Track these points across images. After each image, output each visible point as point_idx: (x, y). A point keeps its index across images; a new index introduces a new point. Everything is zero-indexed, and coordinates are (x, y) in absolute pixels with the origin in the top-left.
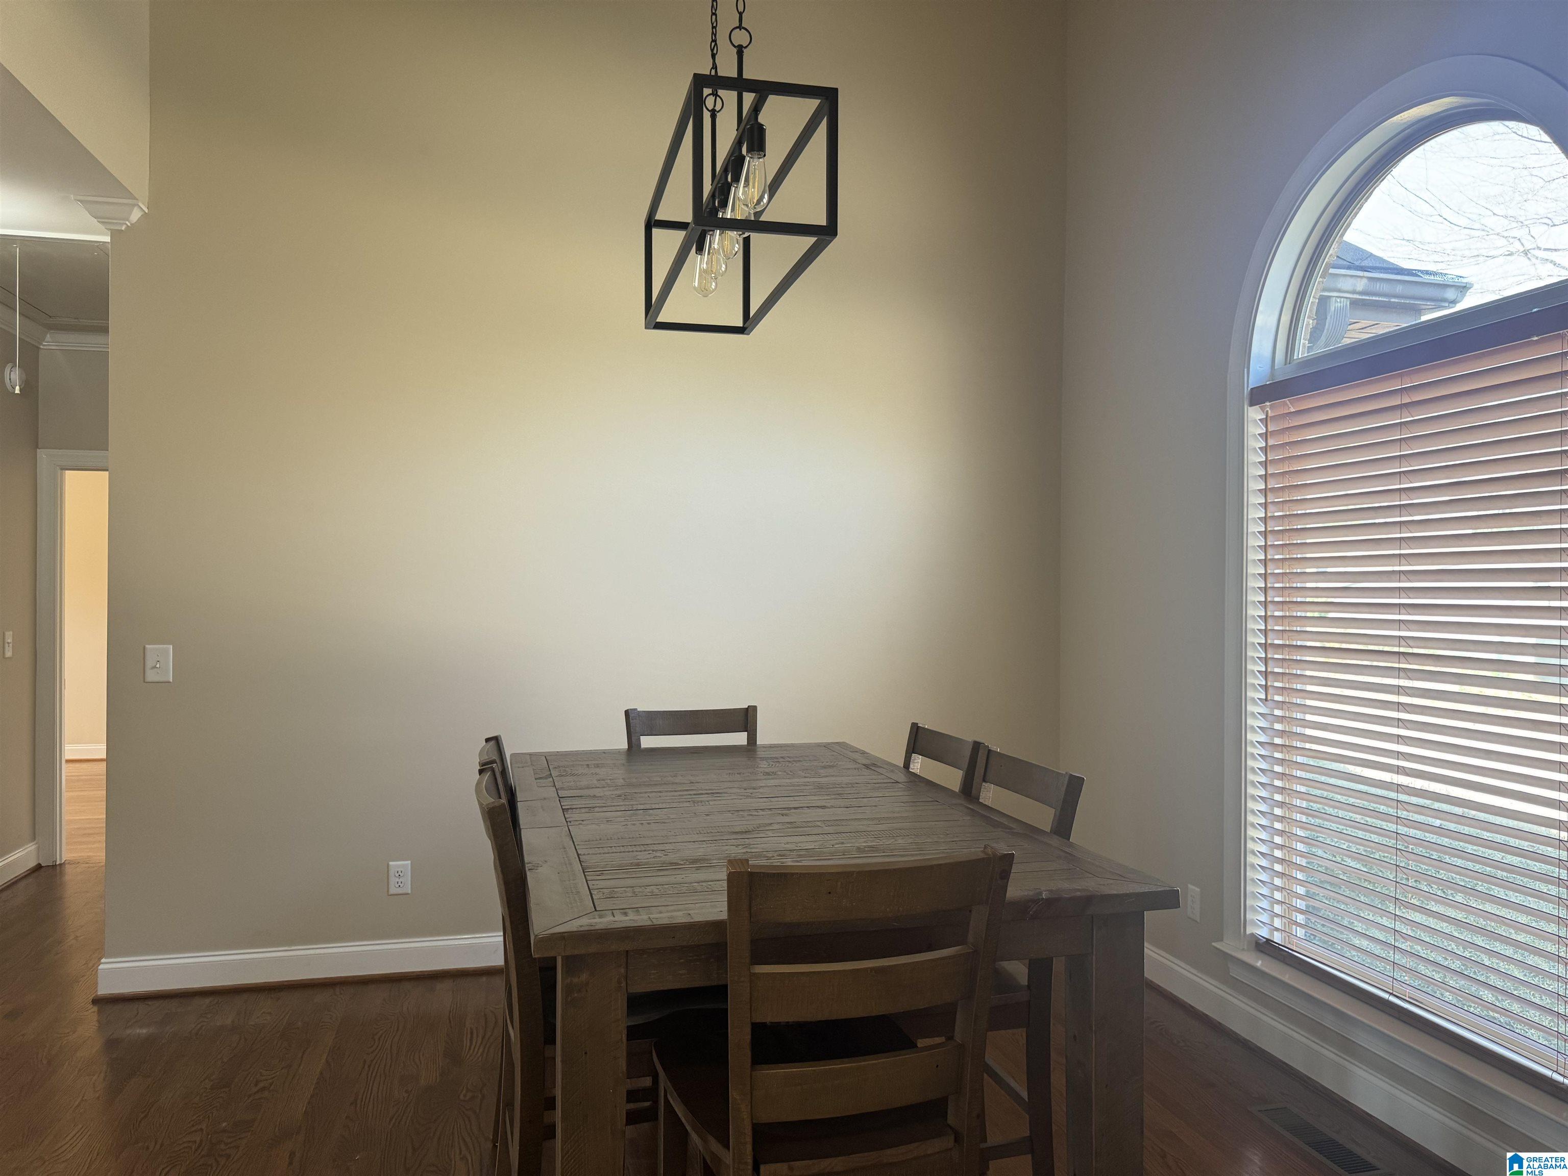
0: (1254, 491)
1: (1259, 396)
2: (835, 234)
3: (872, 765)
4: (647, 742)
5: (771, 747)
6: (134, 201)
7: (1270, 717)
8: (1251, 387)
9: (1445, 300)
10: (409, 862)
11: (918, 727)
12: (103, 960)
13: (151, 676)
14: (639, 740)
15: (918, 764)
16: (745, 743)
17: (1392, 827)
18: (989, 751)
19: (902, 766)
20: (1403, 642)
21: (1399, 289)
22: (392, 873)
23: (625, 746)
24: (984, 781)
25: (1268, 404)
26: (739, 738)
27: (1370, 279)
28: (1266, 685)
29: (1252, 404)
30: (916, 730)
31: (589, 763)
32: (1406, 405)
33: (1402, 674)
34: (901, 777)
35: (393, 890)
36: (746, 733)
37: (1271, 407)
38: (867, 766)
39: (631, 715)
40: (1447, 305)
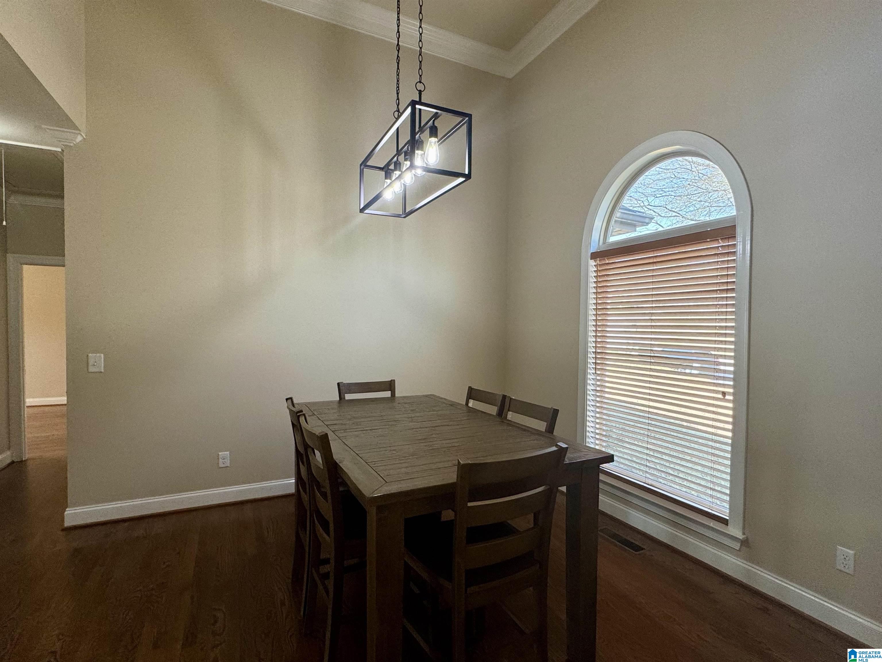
0: (591, 293)
1: (594, 256)
2: (470, 178)
3: (453, 405)
4: (348, 397)
5: (404, 397)
6: (79, 132)
7: (595, 380)
8: (591, 252)
9: (645, 223)
10: (228, 453)
11: (472, 388)
12: (67, 509)
13: (91, 369)
14: (344, 396)
15: (471, 403)
16: (390, 396)
17: (647, 421)
18: (511, 399)
19: (465, 404)
20: (652, 352)
21: (631, 217)
22: (220, 457)
23: (338, 399)
24: (509, 411)
25: (598, 259)
26: (387, 394)
27: (622, 213)
28: (596, 368)
29: (591, 259)
30: (470, 389)
31: (329, 407)
32: (655, 262)
33: (651, 364)
34: (465, 408)
35: (221, 465)
36: (390, 392)
37: (600, 260)
38: (451, 405)
39: (341, 385)
40: (645, 224)
